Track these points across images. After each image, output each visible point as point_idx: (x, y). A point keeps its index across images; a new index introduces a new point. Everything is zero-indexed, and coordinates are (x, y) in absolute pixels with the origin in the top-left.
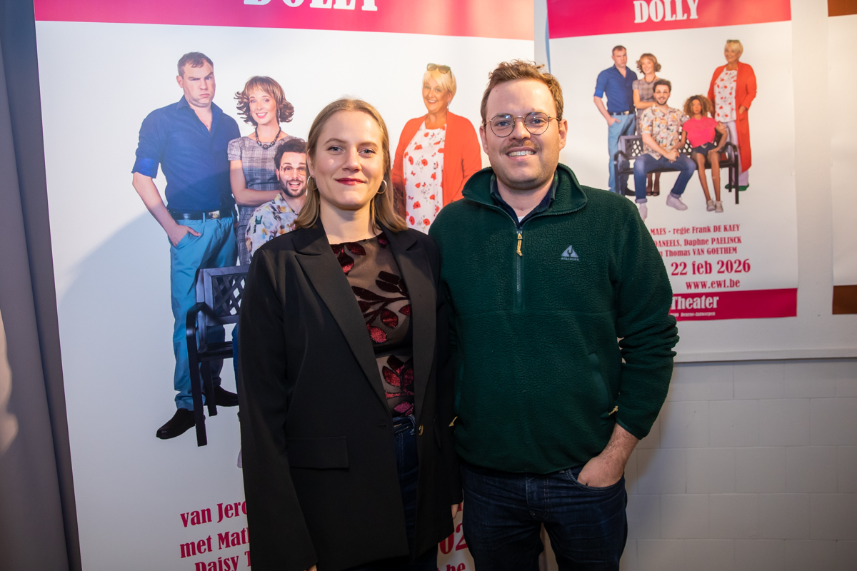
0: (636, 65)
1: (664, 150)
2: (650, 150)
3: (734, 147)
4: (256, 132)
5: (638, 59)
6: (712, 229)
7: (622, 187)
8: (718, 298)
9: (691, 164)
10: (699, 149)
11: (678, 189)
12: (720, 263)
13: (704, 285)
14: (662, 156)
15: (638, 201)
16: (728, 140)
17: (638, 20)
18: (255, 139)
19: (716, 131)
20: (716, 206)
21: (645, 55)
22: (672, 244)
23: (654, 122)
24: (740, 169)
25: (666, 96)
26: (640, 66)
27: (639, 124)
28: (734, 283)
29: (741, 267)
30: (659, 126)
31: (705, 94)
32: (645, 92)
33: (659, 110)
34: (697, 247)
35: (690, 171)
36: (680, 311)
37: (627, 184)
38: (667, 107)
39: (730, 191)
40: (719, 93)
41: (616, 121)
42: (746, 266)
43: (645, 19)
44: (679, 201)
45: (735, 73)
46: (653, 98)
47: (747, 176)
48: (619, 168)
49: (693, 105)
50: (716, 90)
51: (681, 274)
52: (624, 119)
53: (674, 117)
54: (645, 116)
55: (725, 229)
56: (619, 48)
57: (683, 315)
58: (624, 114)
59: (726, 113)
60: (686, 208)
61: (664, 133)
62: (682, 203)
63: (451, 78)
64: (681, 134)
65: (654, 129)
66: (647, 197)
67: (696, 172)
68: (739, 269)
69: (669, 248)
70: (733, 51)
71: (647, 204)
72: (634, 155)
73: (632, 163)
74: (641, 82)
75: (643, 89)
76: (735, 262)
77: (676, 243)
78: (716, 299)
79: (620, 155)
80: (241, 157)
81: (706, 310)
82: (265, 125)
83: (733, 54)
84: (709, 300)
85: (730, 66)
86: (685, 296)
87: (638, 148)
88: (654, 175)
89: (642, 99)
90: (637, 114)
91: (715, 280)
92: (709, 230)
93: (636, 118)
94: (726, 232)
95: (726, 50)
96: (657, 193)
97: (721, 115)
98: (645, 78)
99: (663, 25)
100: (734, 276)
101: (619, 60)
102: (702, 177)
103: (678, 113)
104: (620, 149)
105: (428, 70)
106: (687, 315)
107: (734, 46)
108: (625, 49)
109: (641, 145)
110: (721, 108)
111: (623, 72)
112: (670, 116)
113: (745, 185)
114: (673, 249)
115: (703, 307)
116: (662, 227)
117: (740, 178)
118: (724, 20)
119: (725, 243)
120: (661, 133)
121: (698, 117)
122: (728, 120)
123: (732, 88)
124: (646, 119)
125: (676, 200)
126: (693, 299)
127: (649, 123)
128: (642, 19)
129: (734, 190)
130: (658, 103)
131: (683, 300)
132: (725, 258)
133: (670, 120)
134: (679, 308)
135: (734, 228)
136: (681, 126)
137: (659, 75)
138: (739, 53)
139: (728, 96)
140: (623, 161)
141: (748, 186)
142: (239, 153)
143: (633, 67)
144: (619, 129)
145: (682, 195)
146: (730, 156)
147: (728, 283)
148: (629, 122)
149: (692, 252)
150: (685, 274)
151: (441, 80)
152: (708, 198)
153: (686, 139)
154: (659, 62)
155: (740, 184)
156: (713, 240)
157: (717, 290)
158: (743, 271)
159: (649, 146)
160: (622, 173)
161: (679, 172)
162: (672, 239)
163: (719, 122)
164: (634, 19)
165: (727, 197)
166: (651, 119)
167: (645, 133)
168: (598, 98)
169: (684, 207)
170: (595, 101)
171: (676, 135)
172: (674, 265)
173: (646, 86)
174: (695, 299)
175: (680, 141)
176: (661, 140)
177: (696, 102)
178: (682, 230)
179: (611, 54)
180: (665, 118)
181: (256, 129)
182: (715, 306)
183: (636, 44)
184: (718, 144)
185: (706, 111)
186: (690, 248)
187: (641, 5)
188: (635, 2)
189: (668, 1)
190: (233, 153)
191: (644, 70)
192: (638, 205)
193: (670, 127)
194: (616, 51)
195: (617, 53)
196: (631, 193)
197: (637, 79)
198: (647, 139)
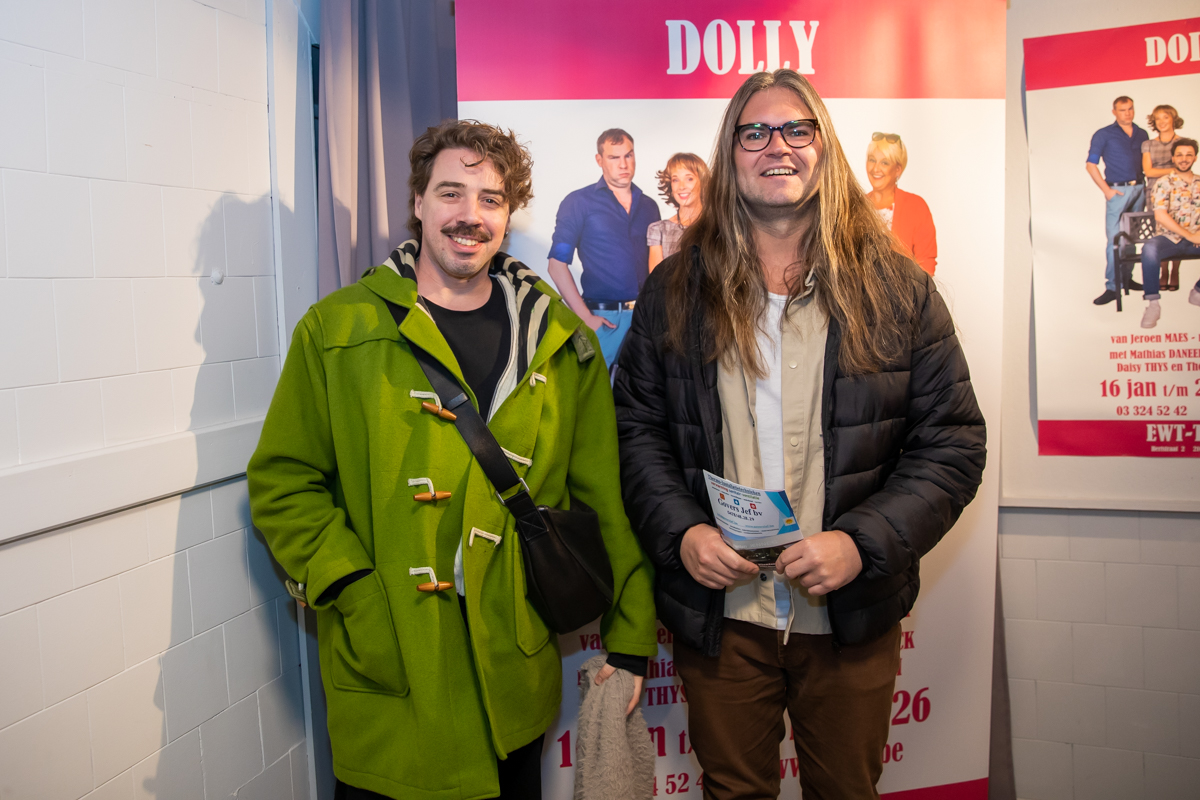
0: (1147, 121)
1: (1187, 230)
2: (1166, 231)
4: (678, 214)
5: (1150, 113)
7: (1124, 280)
14: (1183, 239)
15: (1147, 296)
17: (1151, 62)
18: (676, 222)
21: (1159, 108)
22: (1197, 355)
23: (1172, 194)
25: (1190, 160)
26: (1153, 121)
27: (1150, 197)
30: (1179, 200)
32: (1160, 156)
33: (1180, 180)
37: (1131, 276)
38: (1192, 174)
41: (1117, 194)
43: (1161, 60)
46: (1171, 164)
48: (1120, 254)
52: (1128, 191)
54: (1159, 187)
56: (1124, 99)
58: (1129, 185)
61: (1186, 209)
63: (901, 148)
65: (1172, 203)
66: (1160, 292)
69: (1192, 360)
71: (1159, 301)
72: (1142, 237)
74: (1154, 143)
75: (1156, 152)
79: (1122, 237)
80: (661, 242)
82: (689, 206)
87: (1147, 228)
88: (1171, 264)
89: (1155, 164)
90: (1147, 185)
93: (1145, 190)
96: (1176, 287)
98: (1159, 137)
101: (1123, 116)
104: (1122, 229)
105: (873, 140)
108: (1131, 100)
109: (1153, 224)
111: (1129, 131)
112: (1196, 186)
114: (1197, 360)
116: (1183, 332)
120: (1182, 209)
124: (1160, 190)
127: (1165, 196)
128: (1157, 60)
130: (1178, 169)
133: (1195, 191)
137: (1180, 133)
140: (1126, 246)
142: (659, 238)
144: (1122, 203)
148: (1135, 194)
151: (889, 151)
154: (1180, 115)
159: (1164, 226)
160: (1124, 260)
162: (1197, 347)
164: (1146, 61)
166: (1168, 190)
167: (1159, 209)
168: (1092, 165)
170: (1087, 168)
173: (1161, 148)
176: (1182, 218)
179: (1112, 108)
180: (1189, 188)
181: (678, 211)
183: (1146, 95)
187: (1156, 41)
188: (1147, 40)
189: (1195, 36)
190: (653, 237)
191: (1159, 128)
192: (1147, 303)
193: (1195, 201)
194: (1119, 105)
195: (1120, 106)
196: (1137, 287)
197: (1148, 138)
198: (1161, 216)
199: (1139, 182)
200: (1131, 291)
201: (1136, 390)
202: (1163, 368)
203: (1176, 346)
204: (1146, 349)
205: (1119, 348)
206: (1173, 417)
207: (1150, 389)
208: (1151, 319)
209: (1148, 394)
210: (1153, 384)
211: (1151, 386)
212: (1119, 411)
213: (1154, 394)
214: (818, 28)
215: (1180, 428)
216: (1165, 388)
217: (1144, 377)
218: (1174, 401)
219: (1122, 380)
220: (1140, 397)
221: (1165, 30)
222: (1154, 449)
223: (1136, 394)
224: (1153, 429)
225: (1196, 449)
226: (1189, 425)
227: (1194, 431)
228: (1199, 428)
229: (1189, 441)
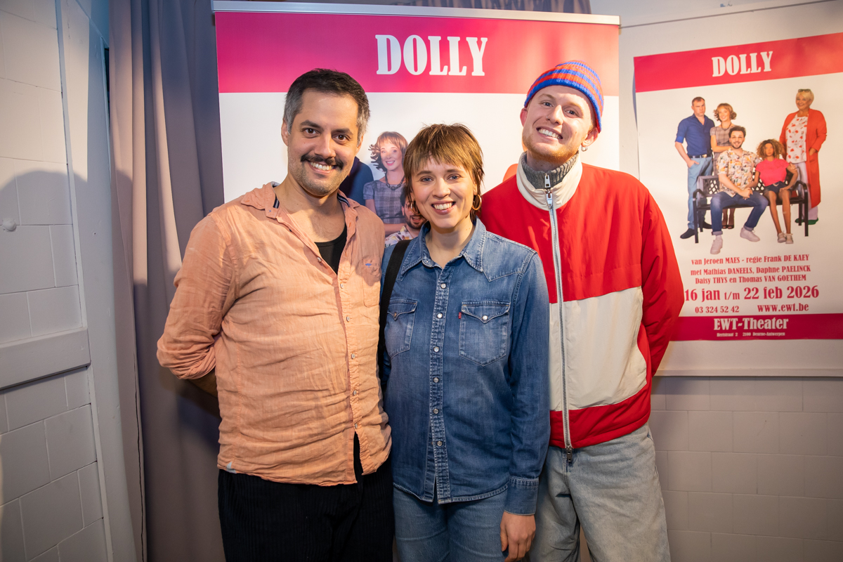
0: (714, 114)
1: (739, 188)
2: (726, 188)
3: (804, 185)
4: (386, 176)
5: (716, 109)
6: (783, 259)
7: (700, 221)
8: (787, 320)
9: (764, 201)
10: (771, 188)
11: (751, 223)
12: (790, 289)
13: (775, 308)
14: (737, 194)
15: (714, 233)
16: (799, 179)
17: (716, 74)
18: (385, 182)
19: (788, 171)
20: (786, 238)
21: (721, 105)
22: (746, 272)
23: (729, 164)
24: (810, 205)
25: (740, 140)
26: (717, 114)
27: (716, 166)
28: (802, 307)
29: (810, 293)
30: (734, 167)
31: (777, 138)
32: (722, 138)
33: (734, 153)
34: (768, 274)
35: (762, 207)
36: (752, 331)
37: (704, 219)
38: (742, 150)
39: (800, 224)
40: (791, 137)
41: (695, 163)
42: (815, 292)
43: (722, 73)
44: (753, 233)
45: (805, 119)
46: (729, 143)
47: (817, 211)
49: (765, 148)
50: (788, 134)
51: (753, 298)
52: (702, 161)
53: (748, 159)
54: (721, 159)
55: (795, 258)
56: (699, 99)
57: (754, 334)
58: (702, 157)
59: (796, 155)
60: (759, 240)
61: (738, 174)
62: (755, 236)
64: (754, 174)
65: (729, 170)
66: (722, 230)
67: (768, 208)
68: (808, 295)
69: (742, 275)
70: (804, 100)
71: (722, 235)
72: (711, 193)
73: (709, 200)
74: (718, 129)
75: (719, 135)
76: (804, 288)
77: (749, 271)
78: (786, 321)
79: (698, 193)
80: (374, 197)
81: (776, 330)
82: (393, 170)
83: (804, 102)
84: (779, 322)
85: (801, 112)
86: (757, 318)
87: (714, 187)
88: (729, 210)
89: (718, 143)
90: (714, 157)
91: (785, 305)
92: (780, 259)
93: (713, 160)
94: (796, 262)
95: (798, 99)
96: (732, 227)
97: (792, 157)
98: (721, 125)
99: (739, 78)
100: (803, 301)
101: (698, 110)
102: (774, 212)
103: (752, 155)
104: (698, 188)
106: (759, 334)
107: (806, 95)
108: (704, 100)
109: (718, 184)
110: (792, 150)
111: (702, 120)
112: (745, 158)
113: (815, 219)
114: (746, 276)
115: (774, 328)
116: (737, 256)
117: (810, 213)
118: (796, 72)
119: (795, 271)
120: (736, 174)
121: (770, 159)
122: (798, 161)
123: (803, 133)
124: (722, 161)
125: (750, 233)
126: (764, 320)
127: (725, 165)
128: (719, 73)
129: (803, 224)
130: (733, 147)
131: (755, 321)
132: (795, 284)
133: (744, 162)
134: (751, 328)
135: (803, 257)
136: (755, 167)
137: (735, 122)
138: (810, 100)
139: (799, 139)
140: (701, 198)
141: (817, 220)
142: (372, 194)
143: (711, 116)
144: (698, 170)
145: (755, 228)
146: (800, 193)
147: (797, 307)
148: (707, 164)
149: (763, 279)
150: (757, 298)
152: (779, 230)
153: (759, 179)
154: (735, 111)
155: (809, 219)
156: (784, 268)
157: (786, 312)
158: (811, 296)
159: (724, 185)
160: (700, 208)
161: (752, 208)
162: (746, 267)
163: (790, 163)
164: (712, 73)
165: (797, 230)
166: (727, 161)
167: (722, 174)
168: (679, 144)
169: (756, 238)
170: (676, 146)
171: (750, 175)
172: (747, 290)
173: (722, 132)
174: (766, 321)
175: (753, 180)
176: (736, 180)
177: (769, 146)
178: (754, 259)
179: (691, 105)
180: (740, 160)
181: (386, 174)
182: (785, 327)
183: (713, 96)
184: (789, 182)
185: (778, 153)
186: (762, 275)
187: (719, 60)
188: (713, 59)
189: (743, 57)
190: (367, 193)
191: (721, 119)
192: (714, 237)
193: (744, 168)
194: (695, 102)
195: (697, 103)
196: (708, 226)
197: (714, 126)
198: (723, 179)
199: (708, 156)
200: (704, 229)
201: (707, 296)
202: (724, 280)
203: (732, 266)
204: (714, 268)
205: (697, 268)
206: (730, 313)
208: (716, 248)
209: (715, 299)
210: (718, 292)
211: (717, 293)
212: (697, 310)
213: (719, 299)
214: (487, 43)
215: (735, 320)
216: (725, 294)
217: (712, 287)
218: (731, 303)
219: (698, 288)
220: (710, 301)
222: (718, 335)
223: (707, 299)
224: (718, 322)
225: (745, 334)
226: (740, 319)
227: (743, 323)
228: (746, 320)
229: (741, 330)
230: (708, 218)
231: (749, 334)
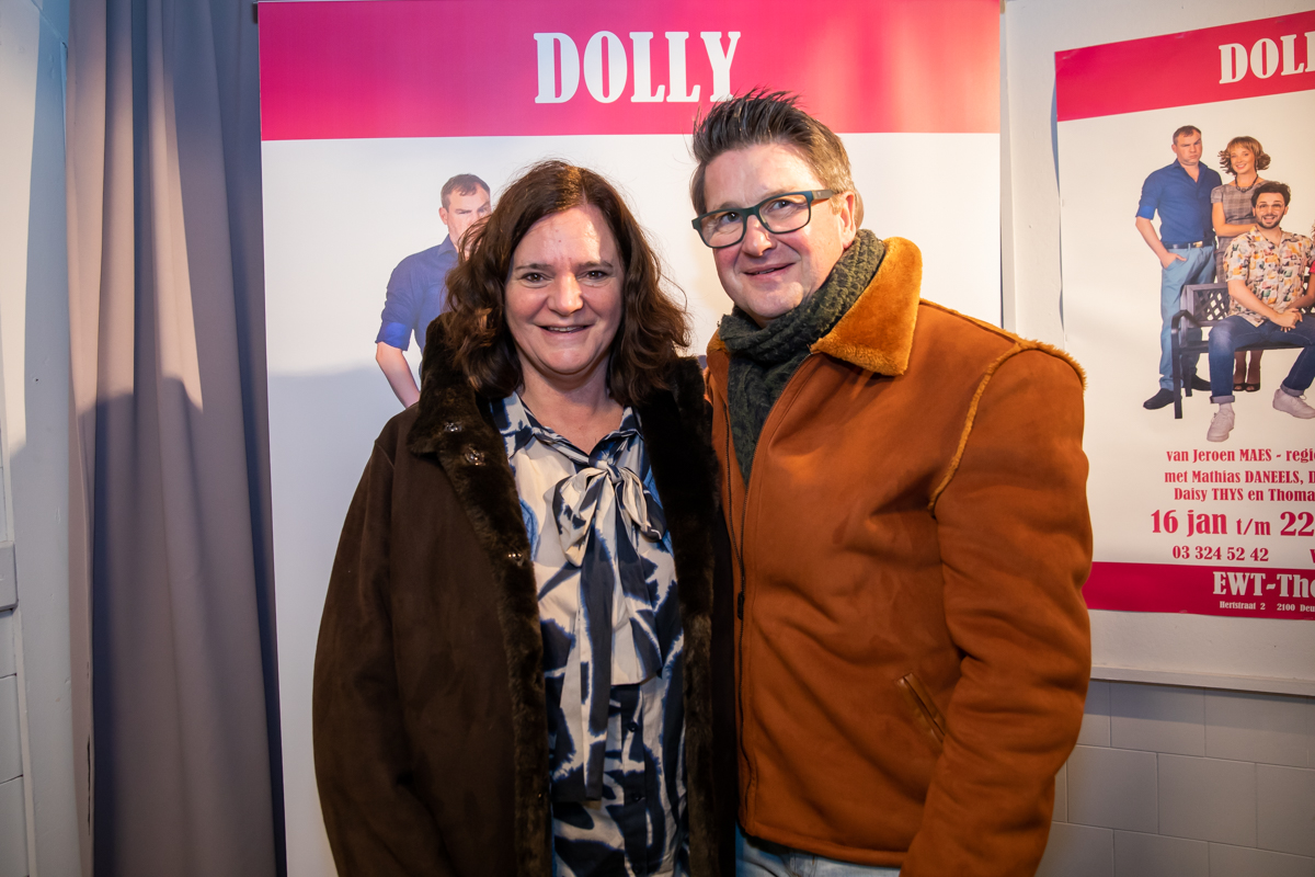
0: (1220, 159)
1: (1272, 309)
2: (1243, 309)
5: (1224, 150)
7: (1185, 375)
11: (1298, 380)
14: (1267, 320)
15: (1215, 398)
17: (1226, 78)
21: (1237, 141)
22: (1284, 479)
23: (1252, 259)
25: (1277, 212)
26: (1227, 160)
27: (1222, 263)
30: (1261, 267)
32: (1236, 207)
33: (1263, 239)
36: (1297, 601)
37: (1196, 370)
38: (1281, 232)
41: (1177, 260)
43: (1241, 74)
44: (1301, 401)
46: (1252, 217)
48: (1180, 341)
51: (1301, 533)
52: (1193, 255)
53: (1294, 249)
54: (1234, 249)
56: (1188, 130)
57: (1303, 608)
58: (1195, 246)
61: (1271, 279)
62: (1306, 406)
64: (1307, 279)
65: (1252, 271)
66: (1234, 393)
69: (1276, 486)
71: (1233, 404)
72: (1210, 318)
73: (1206, 332)
74: (1227, 188)
75: (1231, 201)
77: (1292, 478)
79: (1183, 318)
86: (1310, 574)
87: (1218, 306)
88: (1249, 353)
89: (1229, 219)
90: (1218, 246)
93: (1216, 254)
96: (1256, 387)
98: (1236, 182)
99: (1278, 84)
101: (1186, 152)
103: (1303, 242)
104: (1183, 308)
108: (1199, 131)
109: (1226, 300)
111: (1194, 173)
112: (1286, 248)
114: (1285, 487)
116: (1264, 446)
120: (1266, 279)
124: (1236, 254)
125: (1294, 400)
127: (1242, 261)
128: (1234, 76)
130: (1261, 225)
131: (1305, 580)
133: (1284, 255)
134: (1296, 595)
136: (1308, 265)
137: (1265, 175)
140: (1189, 329)
144: (1184, 272)
145: (1306, 393)
148: (1202, 259)
150: (1311, 534)
154: (1266, 151)
159: (1240, 302)
160: (1186, 350)
161: (1302, 349)
162: (1284, 469)
164: (1219, 76)
166: (1247, 254)
167: (1235, 280)
168: (1144, 220)
169: (1308, 411)
170: (1138, 224)
171: (1298, 282)
172: (1287, 516)
175: (1305, 292)
176: (1266, 292)
178: (1304, 454)
179: (1172, 142)
180: (1275, 251)
183: (1218, 123)
187: (1233, 50)
188: (1221, 48)
189: (1289, 41)
191: (1235, 168)
192: (1216, 407)
193: (1286, 268)
194: (1181, 137)
195: (1183, 139)
196: (1202, 385)
197: (1221, 183)
198: (1237, 289)
199: (1207, 244)
200: (1193, 391)
201: (1199, 525)
202: (1237, 495)
203: (1255, 466)
204: (1214, 469)
205: (1177, 467)
206: (1249, 563)
207: (1218, 524)
208: (1220, 429)
209: (1216, 531)
210: (1223, 517)
211: (1219, 519)
212: (1176, 552)
213: (1224, 531)
215: (1258, 578)
216: (1239, 522)
217: (1210, 507)
218: (1251, 541)
219: (1181, 510)
220: (1204, 535)
221: (1246, 33)
222: (1223, 605)
223: (1199, 531)
224: (1222, 578)
225: (1281, 607)
226: (1271, 575)
227: (1278, 583)
228: (1284, 579)
229: (1271, 598)
230: (1203, 369)
231: (1292, 607)
